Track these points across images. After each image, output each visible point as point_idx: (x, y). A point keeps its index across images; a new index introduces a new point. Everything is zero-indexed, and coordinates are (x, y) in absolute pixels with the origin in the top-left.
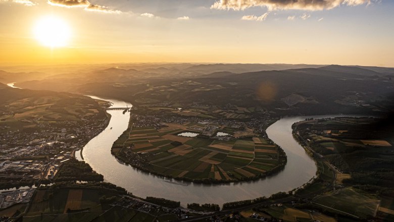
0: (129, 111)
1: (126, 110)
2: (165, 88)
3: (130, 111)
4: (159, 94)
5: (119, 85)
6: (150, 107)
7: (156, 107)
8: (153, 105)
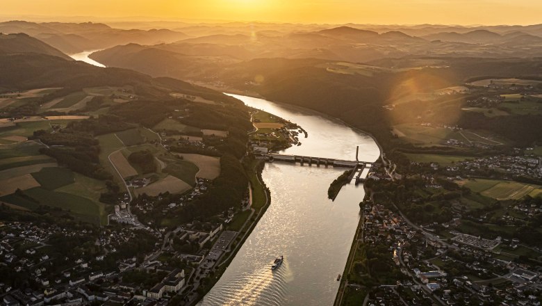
0: (358, 181)
1: (348, 171)
2: (520, 90)
3: (367, 183)
4: (497, 113)
5: (346, 68)
6: (462, 172)
7: (497, 176)
8: (477, 163)
